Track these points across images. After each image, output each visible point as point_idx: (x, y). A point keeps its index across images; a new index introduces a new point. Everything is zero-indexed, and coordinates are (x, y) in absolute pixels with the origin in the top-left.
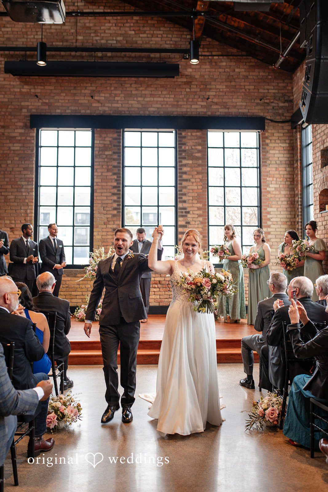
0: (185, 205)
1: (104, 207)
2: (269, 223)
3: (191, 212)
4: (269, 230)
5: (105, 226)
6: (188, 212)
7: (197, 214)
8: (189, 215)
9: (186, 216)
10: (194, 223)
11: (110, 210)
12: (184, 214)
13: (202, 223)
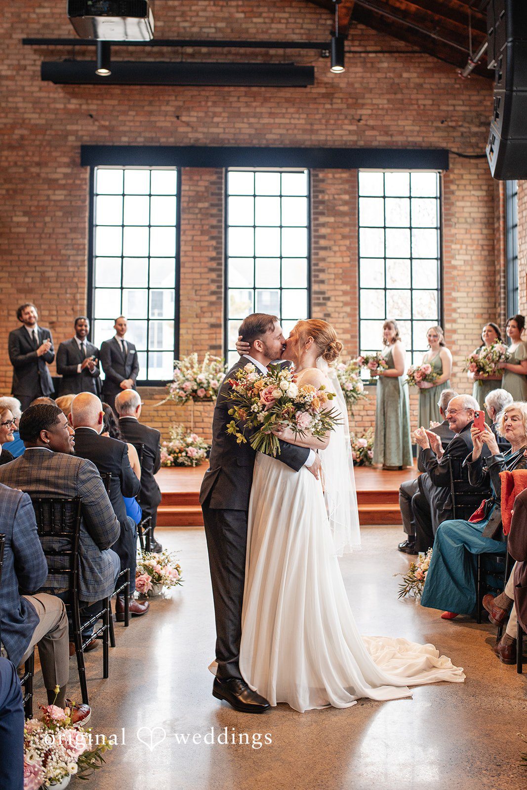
0: (323, 287)
1: (196, 291)
2: (455, 315)
3: (333, 299)
4: (455, 326)
5: (197, 320)
6: (328, 299)
7: (342, 302)
8: (329, 304)
9: (325, 304)
10: (337, 315)
11: (205, 296)
12: (321, 301)
13: (349, 315)
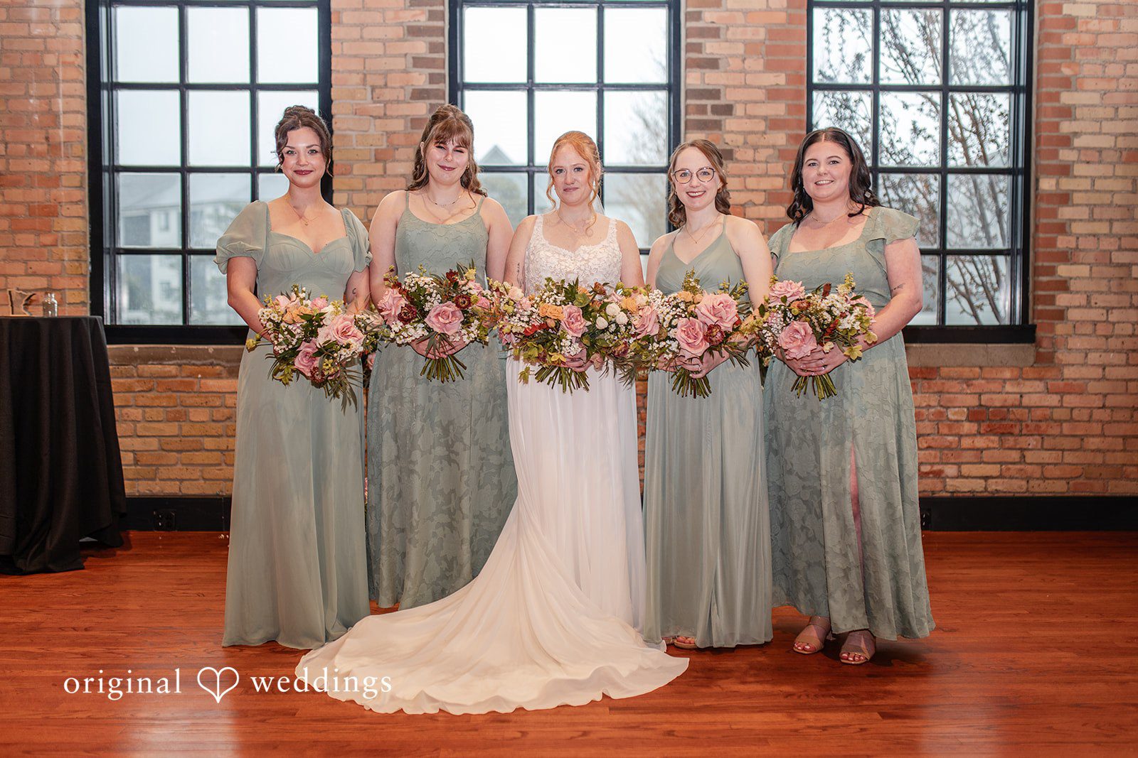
0: (712, 79)
1: (373, 88)
2: (1066, 155)
3: (739, 110)
4: (1067, 184)
5: (378, 169)
6: (728, 110)
7: (765, 118)
8: (730, 123)
9: (717, 125)
10: (749, 154)
11: (398, 102)
12: (709, 116)
13: (782, 154)
